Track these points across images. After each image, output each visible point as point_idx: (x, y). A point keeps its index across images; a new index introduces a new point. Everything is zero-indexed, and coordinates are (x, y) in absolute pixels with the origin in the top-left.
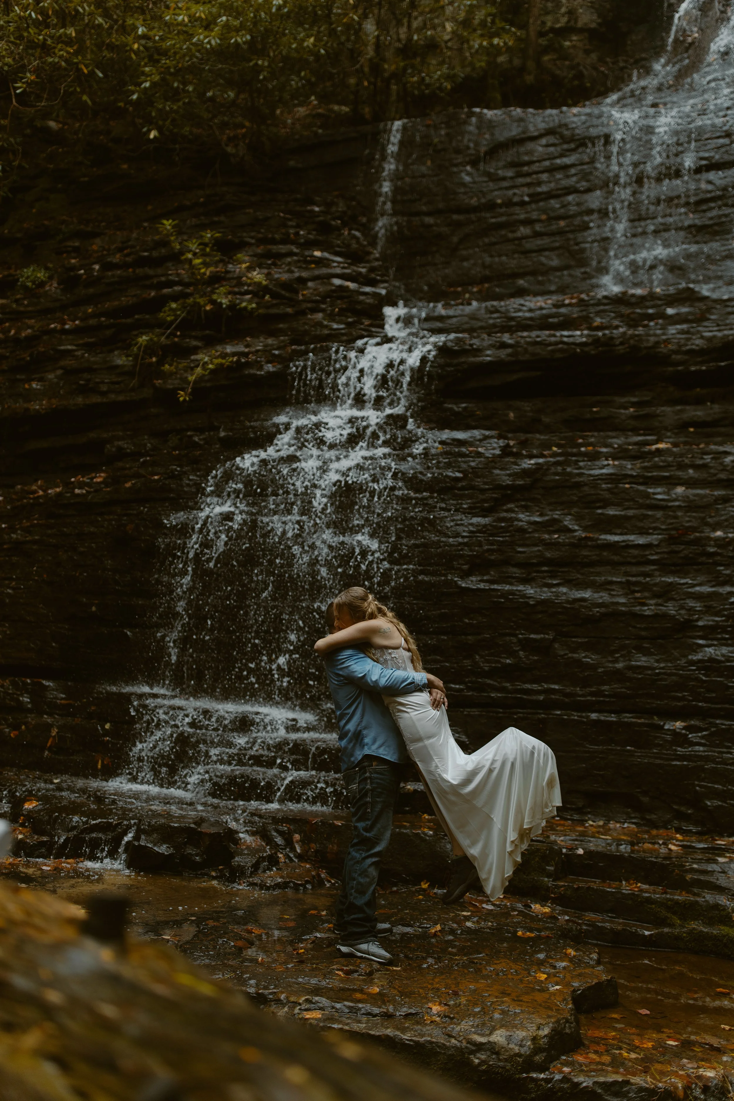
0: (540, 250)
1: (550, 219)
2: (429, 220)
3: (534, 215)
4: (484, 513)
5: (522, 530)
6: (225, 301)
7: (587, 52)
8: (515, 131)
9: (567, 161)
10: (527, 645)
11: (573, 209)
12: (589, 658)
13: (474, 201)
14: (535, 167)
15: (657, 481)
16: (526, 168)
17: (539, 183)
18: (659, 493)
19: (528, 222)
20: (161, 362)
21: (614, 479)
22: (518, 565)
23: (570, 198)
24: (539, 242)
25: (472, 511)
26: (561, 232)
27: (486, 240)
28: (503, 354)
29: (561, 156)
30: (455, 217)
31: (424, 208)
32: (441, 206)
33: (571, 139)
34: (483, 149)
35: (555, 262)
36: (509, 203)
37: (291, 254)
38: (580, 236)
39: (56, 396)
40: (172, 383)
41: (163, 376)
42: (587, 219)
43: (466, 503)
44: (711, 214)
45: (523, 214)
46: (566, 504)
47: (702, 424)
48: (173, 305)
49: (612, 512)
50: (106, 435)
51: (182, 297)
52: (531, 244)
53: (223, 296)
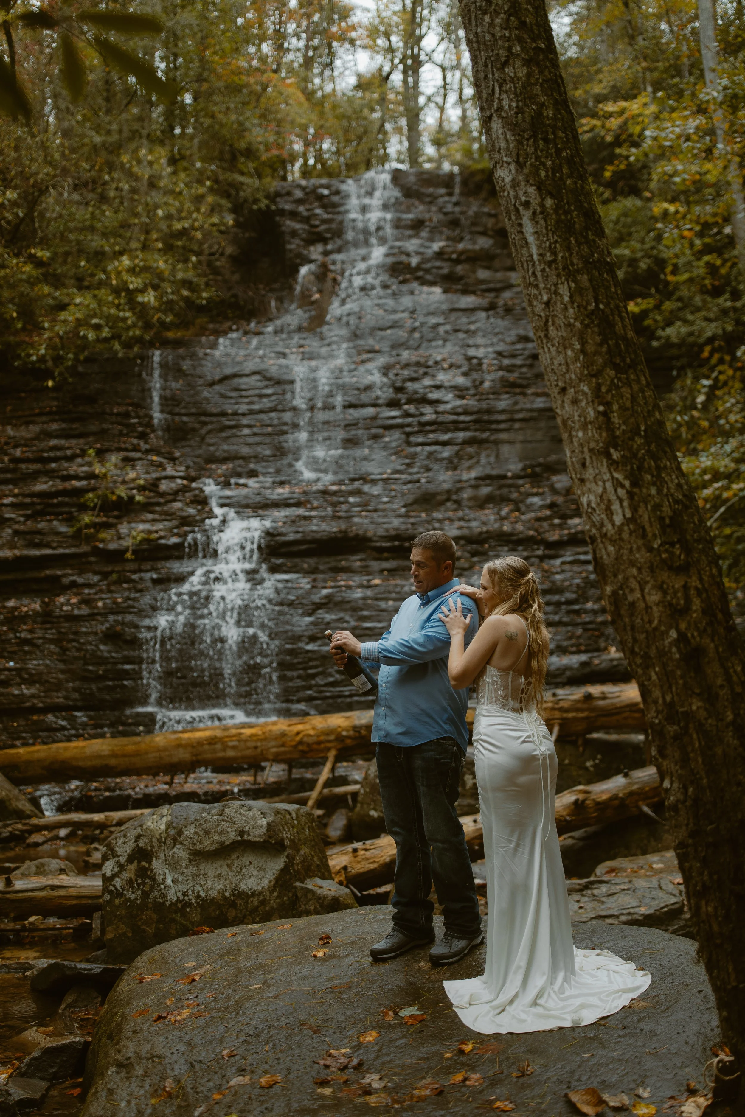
0: (258, 444)
1: (262, 426)
2: (185, 419)
3: (252, 423)
4: (310, 615)
5: (328, 623)
6: (123, 494)
7: (233, 273)
8: (236, 370)
9: (269, 391)
11: (276, 422)
13: (214, 410)
14: (251, 392)
15: (382, 599)
16: (244, 393)
17: (253, 403)
18: (383, 604)
19: (249, 426)
20: (98, 532)
21: (364, 599)
23: (273, 414)
24: (257, 439)
25: (303, 615)
26: (269, 434)
27: (224, 434)
28: (299, 536)
29: (266, 387)
30: (203, 418)
31: (183, 411)
32: (193, 410)
33: (270, 379)
34: (217, 378)
35: (268, 452)
36: (235, 414)
37: (140, 459)
38: (282, 438)
39: (15, 547)
40: (112, 546)
41: (103, 541)
42: (285, 428)
43: (300, 611)
44: (353, 433)
45: (245, 421)
46: (345, 610)
47: (389, 570)
48: (91, 495)
49: (365, 613)
50: (59, 573)
51: (94, 489)
52: (252, 440)
53: (122, 492)
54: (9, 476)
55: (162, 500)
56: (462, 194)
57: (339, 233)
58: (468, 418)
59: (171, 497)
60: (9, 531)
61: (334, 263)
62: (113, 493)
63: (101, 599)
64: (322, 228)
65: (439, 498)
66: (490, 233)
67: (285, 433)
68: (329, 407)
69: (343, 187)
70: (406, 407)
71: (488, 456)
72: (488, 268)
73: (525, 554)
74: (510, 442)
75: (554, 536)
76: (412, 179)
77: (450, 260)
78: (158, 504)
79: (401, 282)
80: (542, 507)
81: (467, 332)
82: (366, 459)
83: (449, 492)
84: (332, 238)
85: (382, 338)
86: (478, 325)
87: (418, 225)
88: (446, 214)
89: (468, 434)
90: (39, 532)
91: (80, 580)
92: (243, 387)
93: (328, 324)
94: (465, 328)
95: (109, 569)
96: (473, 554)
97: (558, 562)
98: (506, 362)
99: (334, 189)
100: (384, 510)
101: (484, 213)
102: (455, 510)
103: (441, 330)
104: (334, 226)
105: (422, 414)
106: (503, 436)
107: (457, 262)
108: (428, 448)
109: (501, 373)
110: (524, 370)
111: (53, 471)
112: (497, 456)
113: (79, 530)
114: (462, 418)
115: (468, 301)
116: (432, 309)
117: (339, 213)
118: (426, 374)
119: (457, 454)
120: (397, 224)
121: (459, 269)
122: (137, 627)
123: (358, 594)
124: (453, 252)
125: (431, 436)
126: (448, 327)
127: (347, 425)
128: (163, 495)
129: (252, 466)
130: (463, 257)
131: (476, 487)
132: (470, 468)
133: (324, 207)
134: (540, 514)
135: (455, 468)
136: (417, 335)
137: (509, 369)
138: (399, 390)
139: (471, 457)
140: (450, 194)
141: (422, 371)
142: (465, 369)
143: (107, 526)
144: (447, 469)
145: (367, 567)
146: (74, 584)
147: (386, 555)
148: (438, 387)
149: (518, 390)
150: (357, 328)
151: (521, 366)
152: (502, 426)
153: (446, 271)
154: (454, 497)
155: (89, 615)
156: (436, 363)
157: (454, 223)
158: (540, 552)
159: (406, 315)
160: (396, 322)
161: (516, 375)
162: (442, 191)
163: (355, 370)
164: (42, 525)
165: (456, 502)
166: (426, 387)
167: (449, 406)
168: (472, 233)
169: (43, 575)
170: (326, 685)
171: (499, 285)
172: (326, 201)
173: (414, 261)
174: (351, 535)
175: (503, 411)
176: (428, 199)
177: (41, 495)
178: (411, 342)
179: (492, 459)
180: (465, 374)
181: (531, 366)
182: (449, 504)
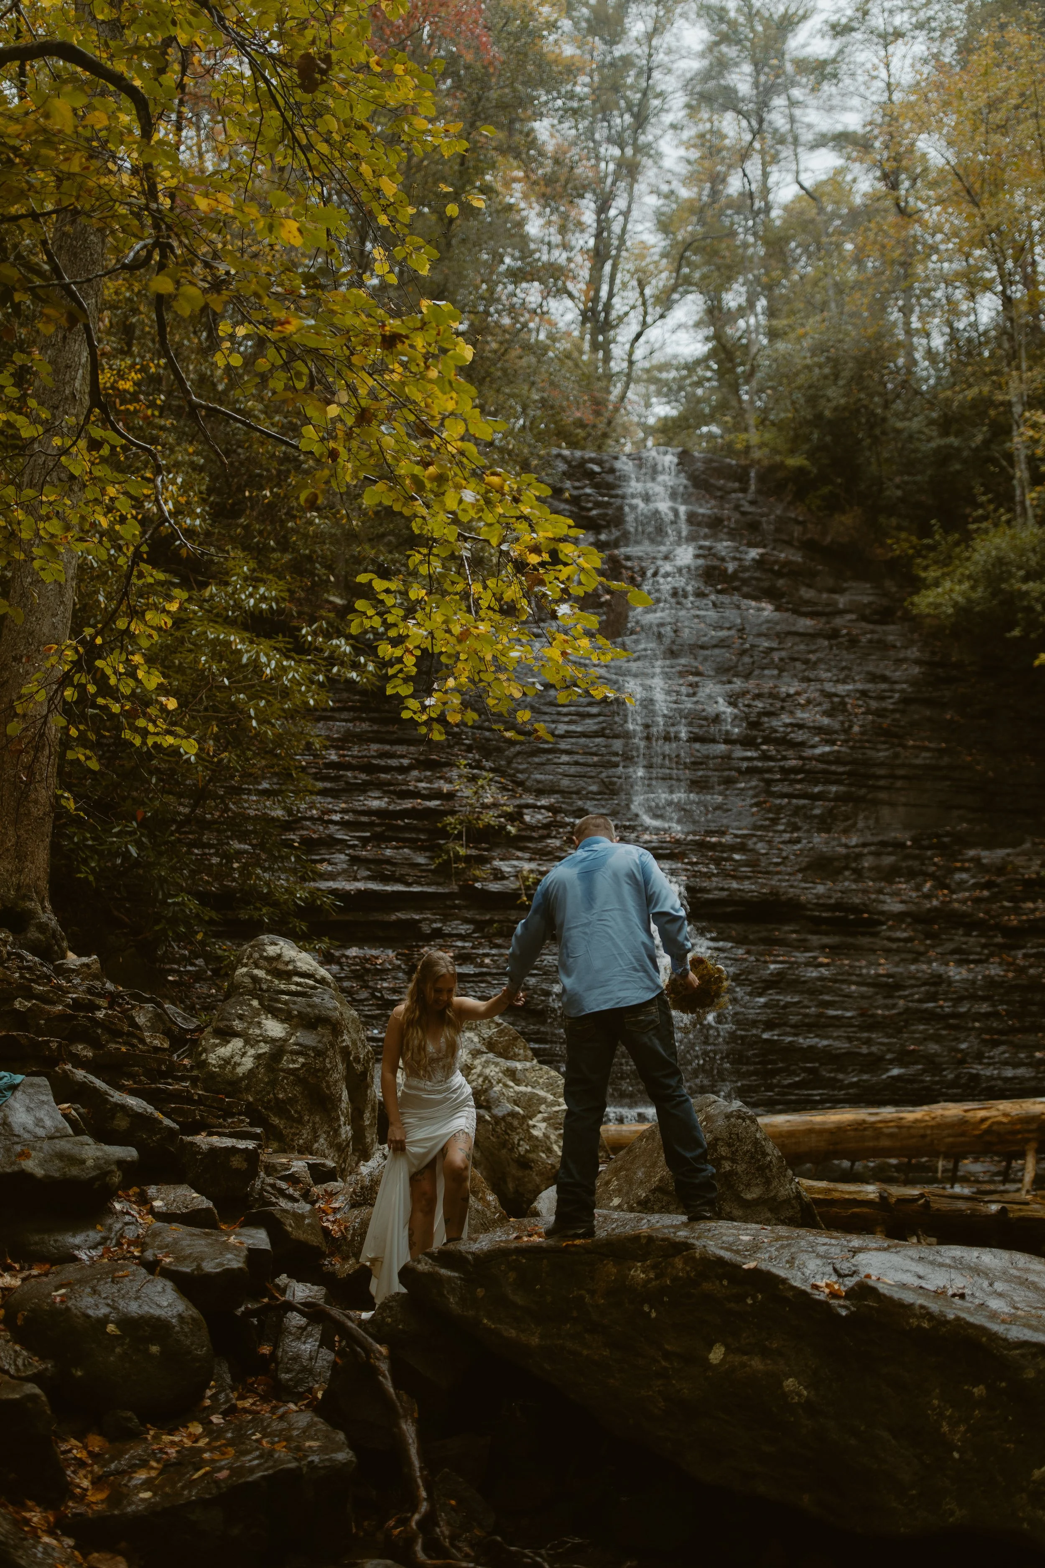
4: (760, 995)
6: (491, 822)
10: (805, 1070)
12: (840, 1076)
15: (843, 981)
22: (792, 1026)
39: (356, 879)
40: (495, 887)
41: (476, 880)
42: (614, 759)
43: (749, 989)
44: (700, 773)
45: (563, 745)
46: (802, 992)
47: (831, 947)
48: (451, 819)
49: (827, 998)
50: (417, 917)
51: (453, 813)
52: (573, 770)
53: (490, 818)
54: (328, 785)
55: (534, 834)
56: (759, 492)
57: (618, 520)
58: (841, 769)
59: (545, 832)
60: (342, 856)
61: (628, 558)
62: (478, 818)
63: (486, 955)
64: (594, 512)
65: (836, 864)
66: (796, 544)
67: (616, 765)
68: (667, 738)
69: (618, 465)
70: (764, 747)
71: (866, 818)
72: (809, 586)
73: (983, 941)
74: (892, 804)
75: (1014, 921)
76: (700, 465)
77: (772, 571)
78: (530, 839)
79: (719, 592)
80: (975, 886)
81: (806, 662)
82: (718, 808)
83: (847, 857)
84: (607, 526)
85: (706, 659)
86: (819, 655)
87: (715, 524)
88: (744, 514)
89: (842, 788)
90: (388, 861)
91: (447, 930)
92: (560, 702)
93: (632, 632)
94: (803, 657)
95: (488, 917)
96: (928, 935)
97: (1020, 953)
98: (874, 704)
99: (607, 465)
100: (778, 873)
101: (790, 519)
102: (855, 881)
103: (776, 656)
104: (610, 512)
105: (785, 758)
106: (883, 795)
107: (779, 574)
108: (794, 801)
109: (870, 717)
110: (897, 716)
111: (389, 783)
112: (877, 820)
113: (448, 863)
114: (833, 768)
115: (805, 624)
116: (764, 628)
117: (616, 496)
118: (783, 708)
119: (831, 810)
120: (692, 518)
121: (781, 582)
122: (548, 993)
123: (813, 973)
124: (776, 562)
125: (798, 786)
126: (783, 654)
127: (694, 763)
128: (533, 828)
129: (580, 803)
130: (785, 570)
131: (877, 854)
132: (846, 831)
133: (596, 486)
134: (977, 893)
135: (828, 831)
136: (747, 659)
137: (880, 713)
138: (754, 725)
139: (847, 818)
140: (744, 490)
141: (778, 704)
142: (826, 706)
143: (482, 860)
144: (820, 831)
145: (805, 940)
146: (437, 934)
147: (824, 927)
148: (800, 726)
149: (896, 741)
150: (673, 642)
151: (893, 711)
152: (882, 783)
153: (766, 584)
154: (854, 865)
155: (475, 975)
156: (789, 695)
157: (754, 526)
158: (999, 940)
159: (733, 632)
160: (722, 640)
161: (888, 721)
162: (737, 485)
163: (694, 694)
164: (388, 852)
165: (855, 871)
166: (786, 725)
167: (818, 751)
168: (775, 541)
169: (393, 917)
170: (789, 1086)
171: (828, 610)
172: (598, 480)
173: (731, 567)
174: (783, 898)
175: (881, 764)
176: (719, 494)
177: (379, 813)
178: (740, 668)
179: (871, 822)
180: (826, 713)
181: (903, 712)
182: (847, 873)
